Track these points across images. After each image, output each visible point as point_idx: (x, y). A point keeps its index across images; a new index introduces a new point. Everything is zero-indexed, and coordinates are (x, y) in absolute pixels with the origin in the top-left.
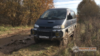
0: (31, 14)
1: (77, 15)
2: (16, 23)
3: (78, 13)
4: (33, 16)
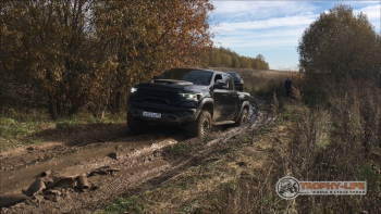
0: (123, 68)
1: (301, 71)
2: (64, 102)
3: (303, 63)
4: (130, 76)
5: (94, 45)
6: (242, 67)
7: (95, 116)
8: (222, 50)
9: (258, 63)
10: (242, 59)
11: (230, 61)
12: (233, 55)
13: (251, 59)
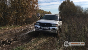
2: (3, 23)
3: (60, 13)
5: (10, 8)
7: (11, 26)
8: (41, 10)
9: (49, 13)
10: (46, 12)
11: (43, 12)
12: (43, 11)
13: (47, 12)
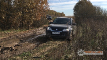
0: (24, 15)
1: (74, 16)
2: (6, 26)
3: (75, 14)
4: (25, 17)
5: (15, 9)
6: (58, 15)
8: (52, 11)
9: (62, 14)
10: (58, 13)
11: (55, 14)
12: (55, 12)
13: (60, 13)
